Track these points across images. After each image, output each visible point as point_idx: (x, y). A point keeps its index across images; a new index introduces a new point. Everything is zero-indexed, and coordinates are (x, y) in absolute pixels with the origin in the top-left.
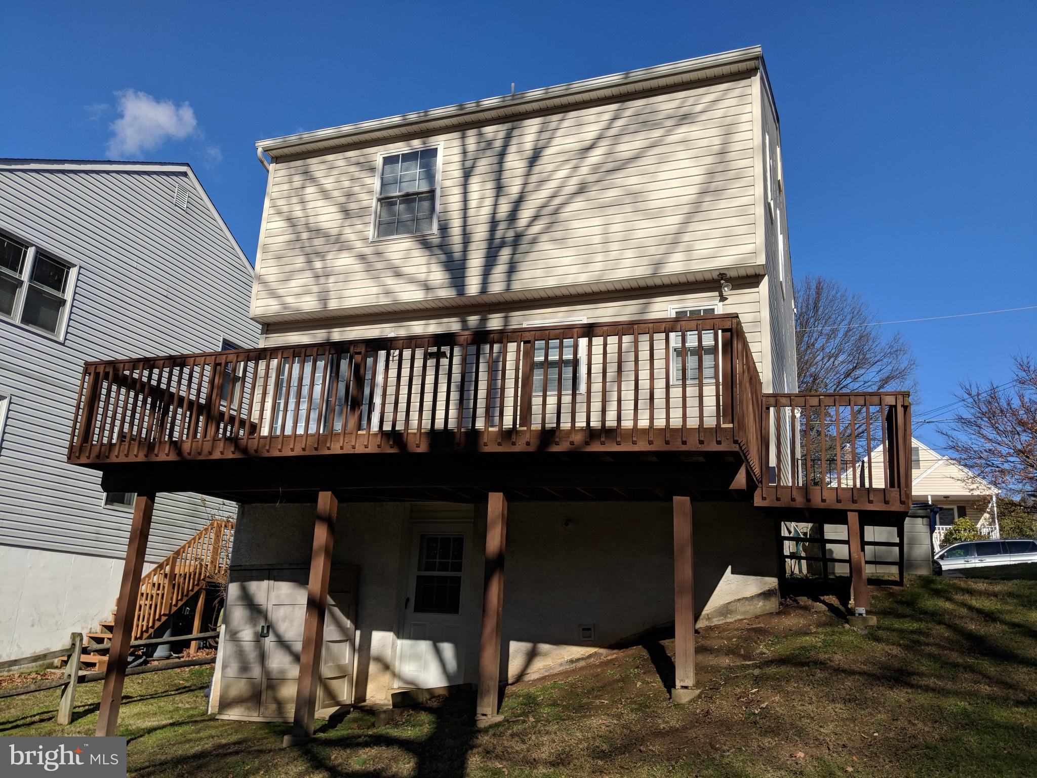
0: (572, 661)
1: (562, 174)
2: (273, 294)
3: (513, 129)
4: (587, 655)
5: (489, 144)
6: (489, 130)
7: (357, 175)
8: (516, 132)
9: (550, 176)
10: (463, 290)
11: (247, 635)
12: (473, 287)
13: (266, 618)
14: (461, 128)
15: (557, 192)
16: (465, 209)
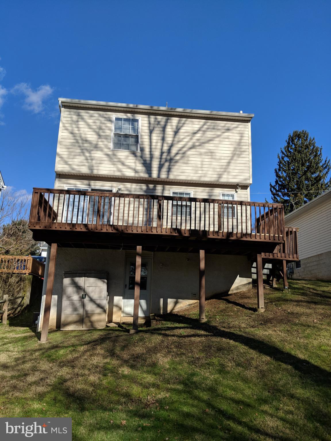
0: (189, 305)
1: (186, 140)
2: (66, 163)
3: (168, 119)
4: (194, 302)
5: (159, 123)
6: (159, 117)
7: (103, 121)
8: (169, 121)
9: (182, 140)
10: (151, 175)
11: (76, 297)
12: (155, 175)
13: (84, 291)
14: (148, 114)
15: (184, 146)
16: (151, 145)
